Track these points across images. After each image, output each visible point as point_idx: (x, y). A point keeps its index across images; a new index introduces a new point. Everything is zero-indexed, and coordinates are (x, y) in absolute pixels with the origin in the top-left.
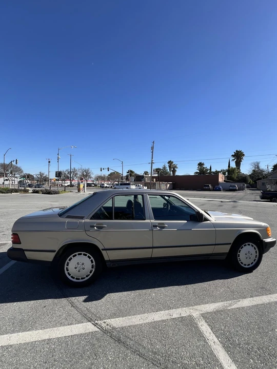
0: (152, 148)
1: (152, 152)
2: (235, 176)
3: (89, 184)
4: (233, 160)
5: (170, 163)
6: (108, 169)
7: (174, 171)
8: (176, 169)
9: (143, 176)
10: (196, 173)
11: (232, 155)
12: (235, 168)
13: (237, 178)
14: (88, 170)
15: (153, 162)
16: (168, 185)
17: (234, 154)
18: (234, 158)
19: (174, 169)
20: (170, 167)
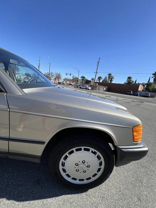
0: (98, 62)
1: (98, 65)
2: (150, 88)
3: (59, 82)
4: (153, 77)
5: (110, 75)
6: (70, 74)
7: (111, 81)
8: (113, 79)
9: (90, 81)
10: (125, 83)
11: (153, 74)
12: (152, 83)
13: (152, 89)
14: (59, 74)
15: (97, 72)
16: (105, 88)
17: (154, 73)
18: (153, 76)
19: (111, 79)
20: (109, 77)
